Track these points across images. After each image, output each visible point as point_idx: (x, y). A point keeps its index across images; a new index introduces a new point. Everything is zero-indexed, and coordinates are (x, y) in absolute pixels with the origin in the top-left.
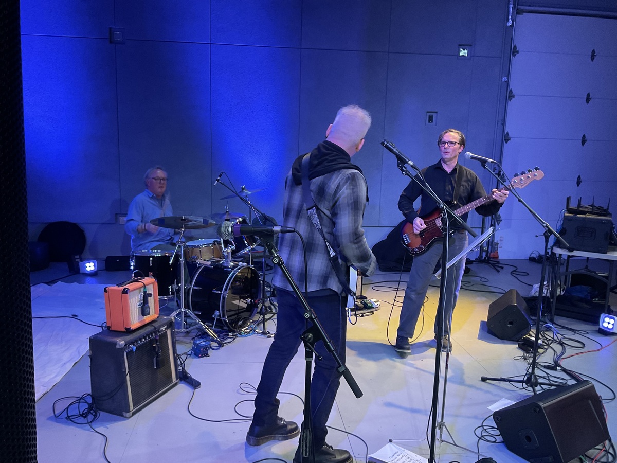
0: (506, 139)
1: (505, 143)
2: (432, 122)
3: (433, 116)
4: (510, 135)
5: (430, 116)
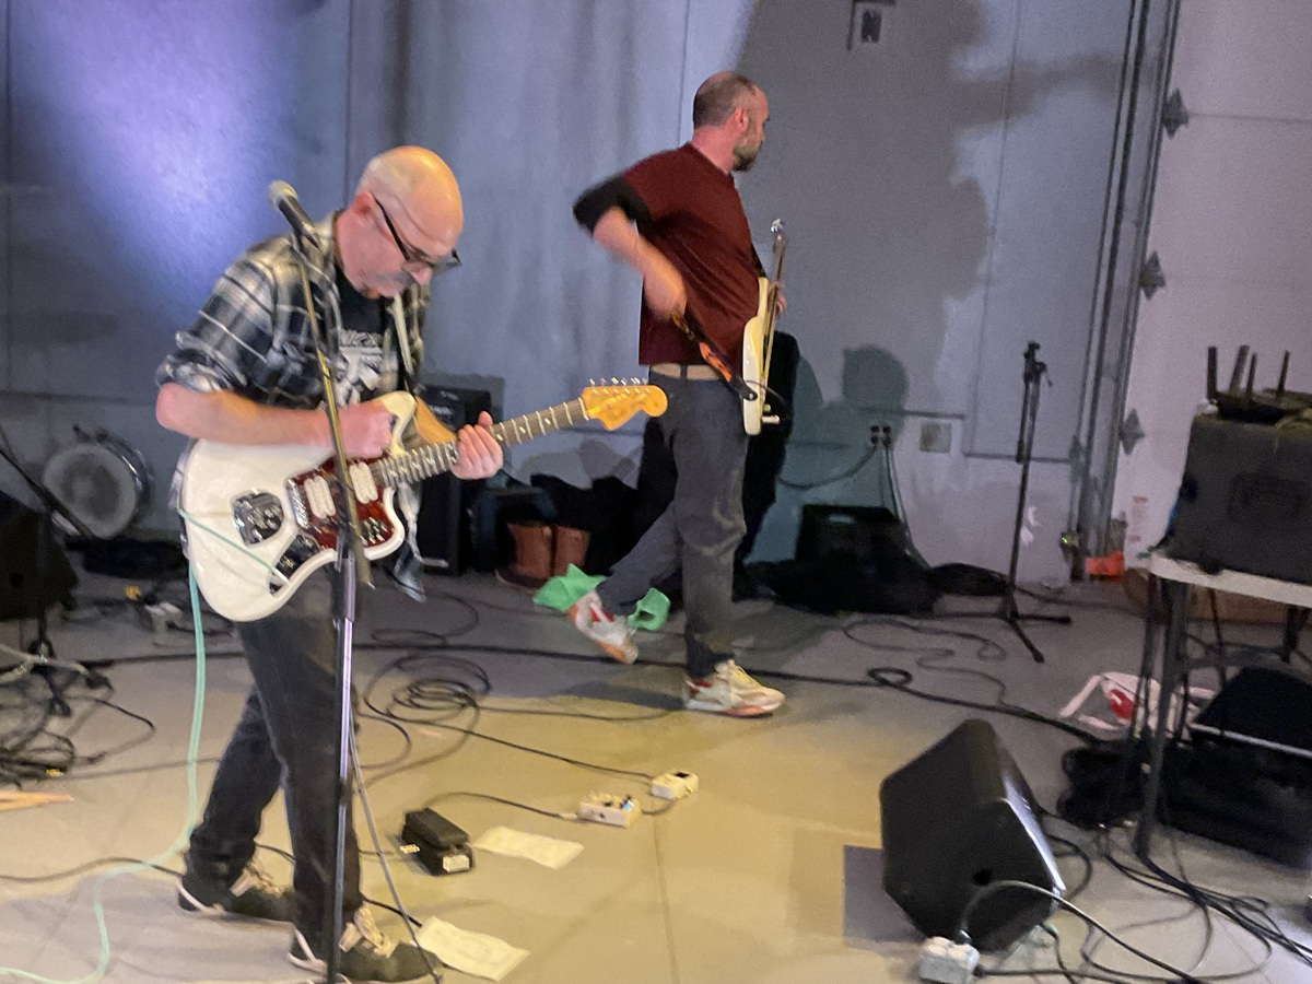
0: (1171, 116)
1: (1165, 131)
2: (876, 39)
3: (879, 16)
4: (1188, 103)
5: (867, 15)
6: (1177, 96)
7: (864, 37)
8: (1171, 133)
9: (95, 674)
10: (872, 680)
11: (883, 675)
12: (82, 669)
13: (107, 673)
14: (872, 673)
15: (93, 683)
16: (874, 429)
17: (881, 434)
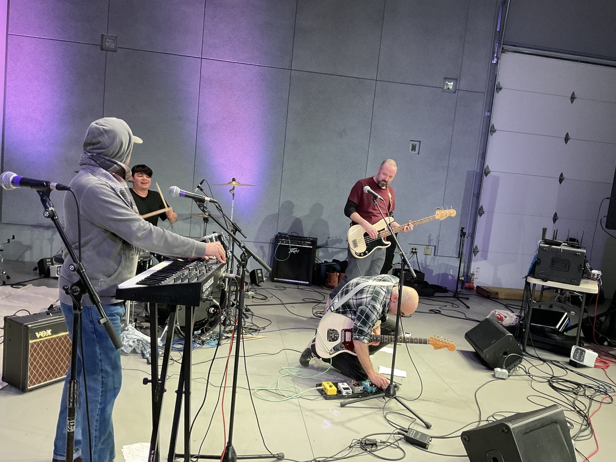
0: (486, 172)
2: (415, 151)
3: (416, 145)
4: (491, 168)
5: (413, 144)
6: (488, 167)
7: (412, 150)
8: (486, 176)
9: (248, 308)
11: (434, 311)
14: (431, 311)
16: (412, 249)
17: (414, 251)
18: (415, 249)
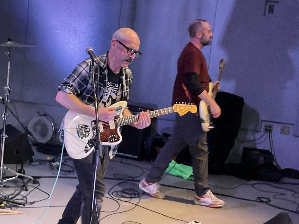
2: (273, 13)
3: (274, 6)
5: (270, 6)
7: (269, 12)
9: (35, 180)
10: (258, 200)
11: (262, 199)
12: (32, 178)
13: (38, 180)
14: (259, 198)
15: (35, 182)
16: (266, 126)
17: (268, 128)
18: (270, 127)
